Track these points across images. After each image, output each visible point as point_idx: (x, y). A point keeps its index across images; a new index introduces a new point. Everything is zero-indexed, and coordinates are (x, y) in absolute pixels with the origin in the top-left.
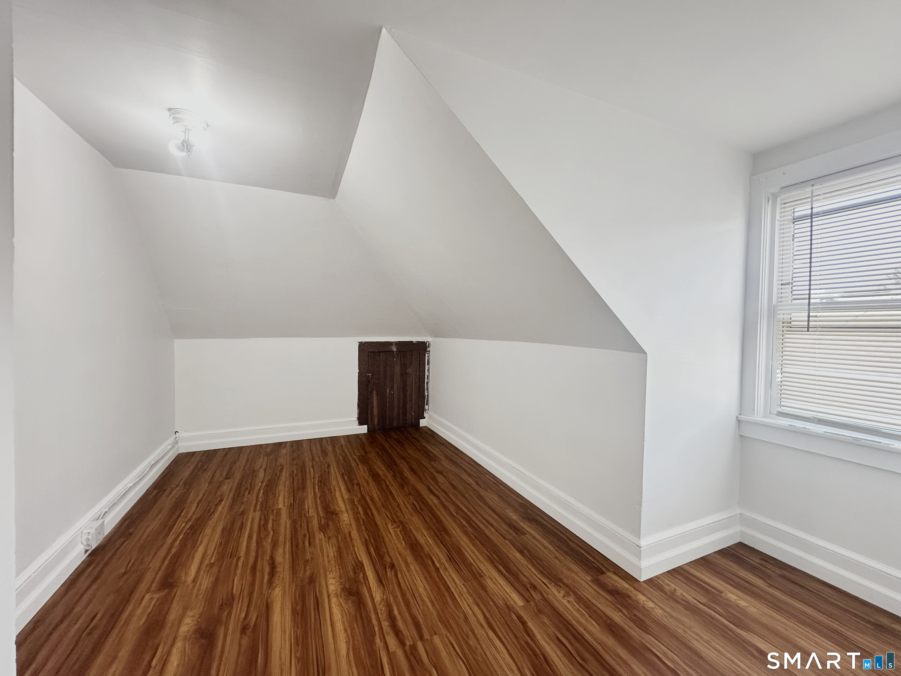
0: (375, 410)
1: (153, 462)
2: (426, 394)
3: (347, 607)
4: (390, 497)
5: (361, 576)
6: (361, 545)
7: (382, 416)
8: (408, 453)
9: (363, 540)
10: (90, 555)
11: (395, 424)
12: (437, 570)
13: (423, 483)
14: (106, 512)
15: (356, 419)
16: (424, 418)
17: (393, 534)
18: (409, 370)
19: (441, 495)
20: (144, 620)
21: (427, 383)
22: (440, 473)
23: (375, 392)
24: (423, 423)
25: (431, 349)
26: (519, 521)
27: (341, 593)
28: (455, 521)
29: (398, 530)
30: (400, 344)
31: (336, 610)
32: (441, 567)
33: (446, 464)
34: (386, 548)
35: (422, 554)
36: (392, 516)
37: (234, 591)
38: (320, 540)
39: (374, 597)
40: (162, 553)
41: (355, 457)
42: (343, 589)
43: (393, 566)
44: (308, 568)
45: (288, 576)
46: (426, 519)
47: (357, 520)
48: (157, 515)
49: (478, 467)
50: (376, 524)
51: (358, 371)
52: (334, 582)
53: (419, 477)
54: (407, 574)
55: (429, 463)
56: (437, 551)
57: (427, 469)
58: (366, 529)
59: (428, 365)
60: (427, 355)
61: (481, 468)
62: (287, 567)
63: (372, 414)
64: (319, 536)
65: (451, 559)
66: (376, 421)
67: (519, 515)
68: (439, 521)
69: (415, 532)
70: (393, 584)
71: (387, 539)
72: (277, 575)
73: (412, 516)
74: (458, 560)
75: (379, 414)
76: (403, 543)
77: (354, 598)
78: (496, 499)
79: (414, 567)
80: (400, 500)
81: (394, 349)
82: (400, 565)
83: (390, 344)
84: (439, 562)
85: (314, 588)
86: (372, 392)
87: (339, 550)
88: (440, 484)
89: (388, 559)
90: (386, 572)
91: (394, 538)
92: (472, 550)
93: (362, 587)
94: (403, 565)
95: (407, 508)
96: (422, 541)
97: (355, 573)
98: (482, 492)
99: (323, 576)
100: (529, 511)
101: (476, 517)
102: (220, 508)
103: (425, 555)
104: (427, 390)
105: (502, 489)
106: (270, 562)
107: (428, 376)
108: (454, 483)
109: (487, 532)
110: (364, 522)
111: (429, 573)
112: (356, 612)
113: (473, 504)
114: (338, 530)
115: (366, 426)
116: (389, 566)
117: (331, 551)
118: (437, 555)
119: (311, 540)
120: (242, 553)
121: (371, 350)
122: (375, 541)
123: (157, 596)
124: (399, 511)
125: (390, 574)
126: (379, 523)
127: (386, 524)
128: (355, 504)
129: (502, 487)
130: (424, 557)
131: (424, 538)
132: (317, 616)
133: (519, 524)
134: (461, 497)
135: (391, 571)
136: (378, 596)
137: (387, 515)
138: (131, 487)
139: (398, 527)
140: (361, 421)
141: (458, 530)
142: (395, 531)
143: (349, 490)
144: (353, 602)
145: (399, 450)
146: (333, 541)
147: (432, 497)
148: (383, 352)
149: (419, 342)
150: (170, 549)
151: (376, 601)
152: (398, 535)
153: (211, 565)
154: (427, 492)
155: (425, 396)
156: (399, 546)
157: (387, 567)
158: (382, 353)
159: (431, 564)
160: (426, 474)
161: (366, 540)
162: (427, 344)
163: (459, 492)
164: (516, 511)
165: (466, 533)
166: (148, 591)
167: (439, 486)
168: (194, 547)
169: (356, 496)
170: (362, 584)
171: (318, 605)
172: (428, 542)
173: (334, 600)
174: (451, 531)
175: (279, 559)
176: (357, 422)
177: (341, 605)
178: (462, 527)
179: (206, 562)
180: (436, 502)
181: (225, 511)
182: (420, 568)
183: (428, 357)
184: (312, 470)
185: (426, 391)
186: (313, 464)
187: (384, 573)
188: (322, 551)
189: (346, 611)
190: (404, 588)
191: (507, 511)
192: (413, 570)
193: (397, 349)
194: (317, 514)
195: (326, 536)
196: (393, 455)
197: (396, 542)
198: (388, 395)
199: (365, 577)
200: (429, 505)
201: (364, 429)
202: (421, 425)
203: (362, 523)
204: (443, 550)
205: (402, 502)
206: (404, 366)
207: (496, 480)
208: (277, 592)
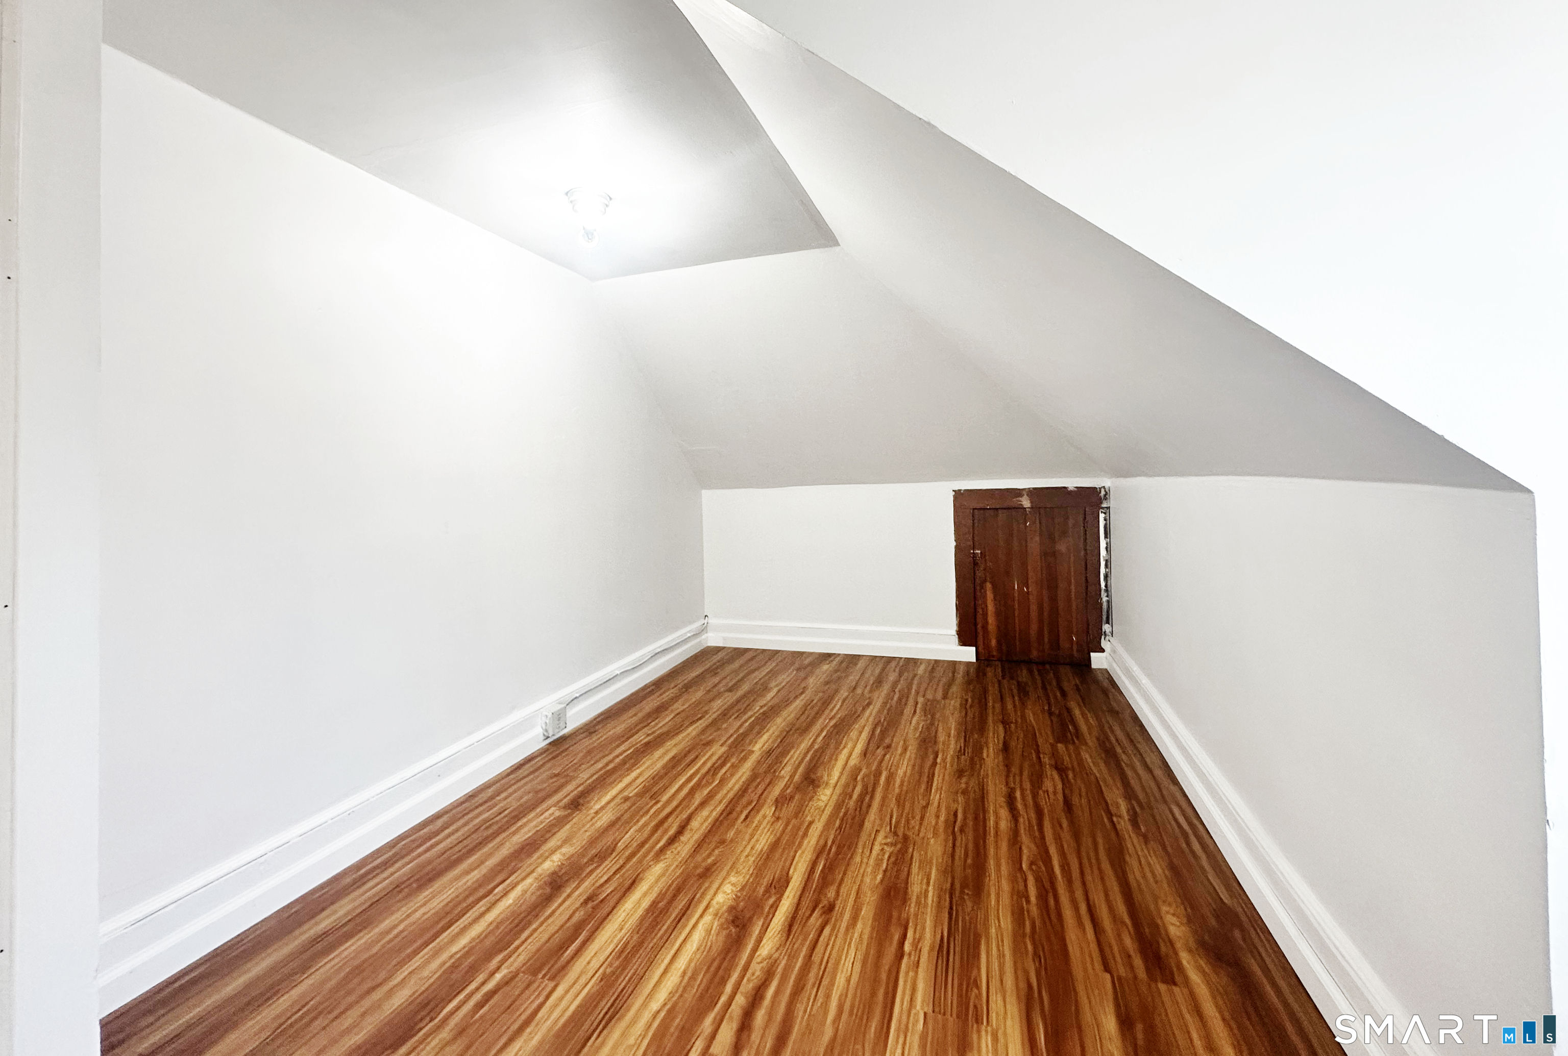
0: (991, 620)
1: (659, 650)
2: (1105, 599)
3: (714, 938)
4: (923, 787)
5: (771, 901)
6: (812, 849)
7: (1005, 634)
8: (1023, 717)
9: (822, 842)
10: (550, 744)
11: (1035, 654)
12: (900, 955)
13: (1007, 776)
14: (576, 698)
15: (954, 633)
16: (1103, 651)
17: (874, 852)
18: (1062, 547)
19: (1026, 816)
20: (530, 834)
21: (1106, 577)
22: (1061, 770)
23: (989, 586)
24: (1098, 660)
25: (1112, 503)
26: (1178, 945)
27: (723, 914)
28: (1013, 880)
29: (888, 850)
30: (1034, 493)
31: (697, 937)
32: (910, 954)
33: (1090, 757)
34: (845, 874)
35: (895, 914)
36: (898, 823)
37: (619, 844)
38: (764, 817)
39: (762, 944)
40: (600, 765)
41: (921, 700)
42: (731, 909)
43: (831, 908)
44: (717, 852)
45: (685, 852)
46: (957, 850)
47: (838, 806)
48: (632, 717)
49: (1165, 782)
50: (861, 825)
51: (954, 544)
52: (729, 891)
53: (1008, 766)
54: (840, 935)
55: (1052, 745)
56: (929, 923)
57: (1038, 753)
58: (840, 827)
59: (1106, 537)
60: (1102, 516)
61: (1173, 788)
62: (696, 837)
63: (985, 627)
64: (768, 810)
65: (942, 950)
66: (994, 642)
67: (1195, 932)
68: (980, 868)
69: (915, 869)
70: (805, 939)
71: (858, 859)
72: (674, 846)
73: (935, 834)
74: (955, 960)
75: (999, 627)
76: (879, 877)
77: (733, 930)
78: (1158, 870)
79: (864, 927)
80: (935, 797)
81: (1026, 503)
82: (842, 914)
83: (1017, 493)
84: (916, 944)
85: (699, 888)
86: (982, 587)
87: (774, 846)
88: (1041, 792)
89: (831, 893)
90: (811, 915)
91: (872, 862)
92: (1001, 956)
93: (759, 918)
94: (847, 916)
95: (938, 817)
96: (915, 888)
97: (767, 891)
98: (1132, 841)
99: (724, 873)
100: (1237, 934)
101: (1071, 891)
102: (690, 729)
103: (899, 918)
104: (1107, 591)
105: (1193, 852)
106: (683, 824)
107: (1106, 561)
108: (1075, 800)
109: (1072, 935)
110: (845, 814)
111: (879, 955)
112: (718, 955)
113: (1085, 861)
114: (799, 812)
115: (974, 649)
116: (823, 907)
117: (763, 841)
118: (924, 928)
119: (752, 814)
120: (665, 798)
121: (978, 506)
122: (838, 853)
123: (557, 814)
124: (918, 817)
125: (815, 920)
126: (868, 825)
127: (877, 831)
128: (856, 779)
129: (1196, 846)
130: (894, 920)
131: (924, 887)
132: (670, 931)
133: (1176, 954)
134: (1066, 835)
135: (821, 915)
136: (766, 948)
137: (891, 817)
138: (617, 675)
139: (893, 844)
140: (965, 638)
141: (1006, 899)
142: (883, 849)
143: (865, 754)
144: (729, 935)
145: (1010, 706)
146: (779, 826)
147: (1004, 813)
148: (1002, 509)
149: (1080, 489)
150: (607, 764)
151: (758, 953)
152: (882, 860)
153: (627, 799)
154: (1002, 800)
155: (1101, 604)
156: (868, 880)
157: (820, 906)
158: (1000, 511)
159: (896, 937)
160: (1026, 765)
161: (826, 843)
162: (1103, 493)
163: (1072, 823)
164: (1193, 918)
165: (1019, 915)
166: (555, 806)
167: (1035, 796)
168: (630, 770)
169: (869, 765)
170: (762, 913)
171: (683, 915)
172: (926, 897)
173: (708, 918)
174: (989, 895)
175: (695, 824)
176: (956, 639)
177: (708, 932)
178: (1020, 895)
179: (626, 794)
180: (1004, 824)
181: (694, 733)
182: (871, 938)
183: (1105, 520)
184: (840, 703)
185: (1104, 594)
186: (847, 697)
187: (807, 914)
188: (752, 836)
189: (709, 944)
190: (816, 958)
191: (1164, 908)
192: (856, 935)
193: (1031, 502)
194: (791, 777)
195: (777, 813)
196: (990, 711)
197: (869, 870)
198: (1016, 595)
199: (775, 907)
200: (985, 826)
201: (968, 654)
202: (1095, 665)
203: (841, 814)
204: (942, 925)
205: (936, 804)
206: (1050, 538)
207: (1190, 824)
208: (658, 869)
